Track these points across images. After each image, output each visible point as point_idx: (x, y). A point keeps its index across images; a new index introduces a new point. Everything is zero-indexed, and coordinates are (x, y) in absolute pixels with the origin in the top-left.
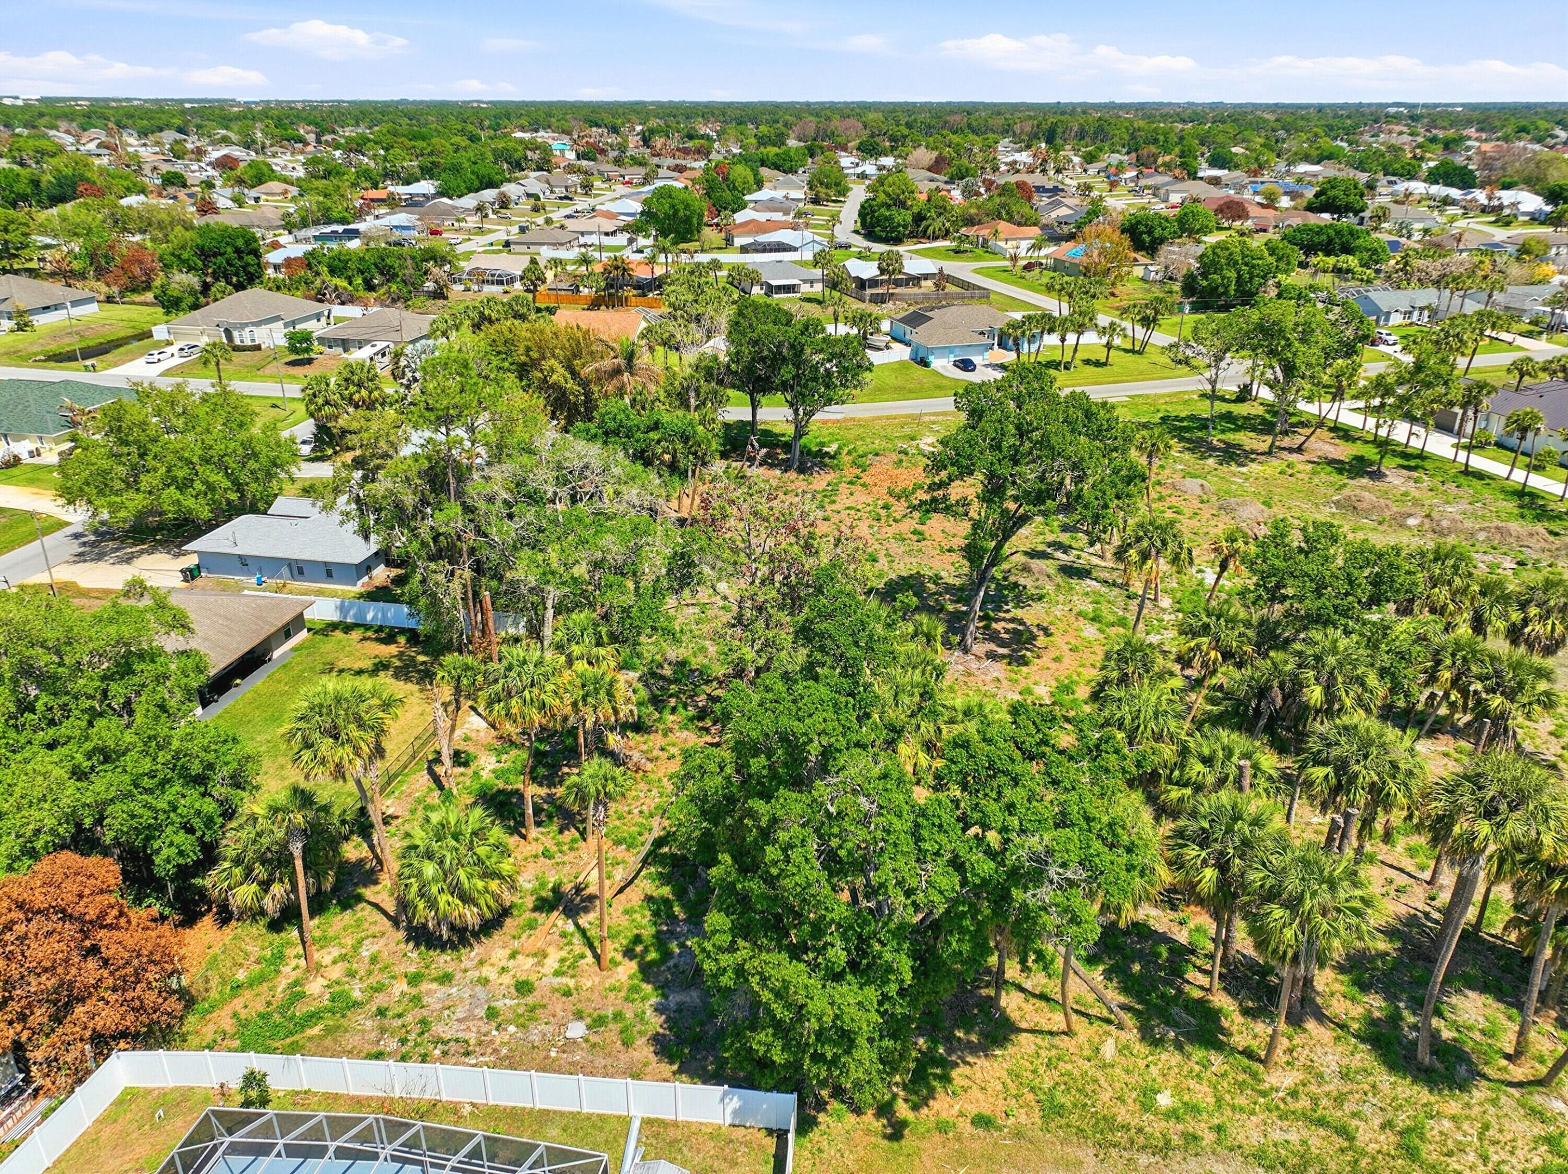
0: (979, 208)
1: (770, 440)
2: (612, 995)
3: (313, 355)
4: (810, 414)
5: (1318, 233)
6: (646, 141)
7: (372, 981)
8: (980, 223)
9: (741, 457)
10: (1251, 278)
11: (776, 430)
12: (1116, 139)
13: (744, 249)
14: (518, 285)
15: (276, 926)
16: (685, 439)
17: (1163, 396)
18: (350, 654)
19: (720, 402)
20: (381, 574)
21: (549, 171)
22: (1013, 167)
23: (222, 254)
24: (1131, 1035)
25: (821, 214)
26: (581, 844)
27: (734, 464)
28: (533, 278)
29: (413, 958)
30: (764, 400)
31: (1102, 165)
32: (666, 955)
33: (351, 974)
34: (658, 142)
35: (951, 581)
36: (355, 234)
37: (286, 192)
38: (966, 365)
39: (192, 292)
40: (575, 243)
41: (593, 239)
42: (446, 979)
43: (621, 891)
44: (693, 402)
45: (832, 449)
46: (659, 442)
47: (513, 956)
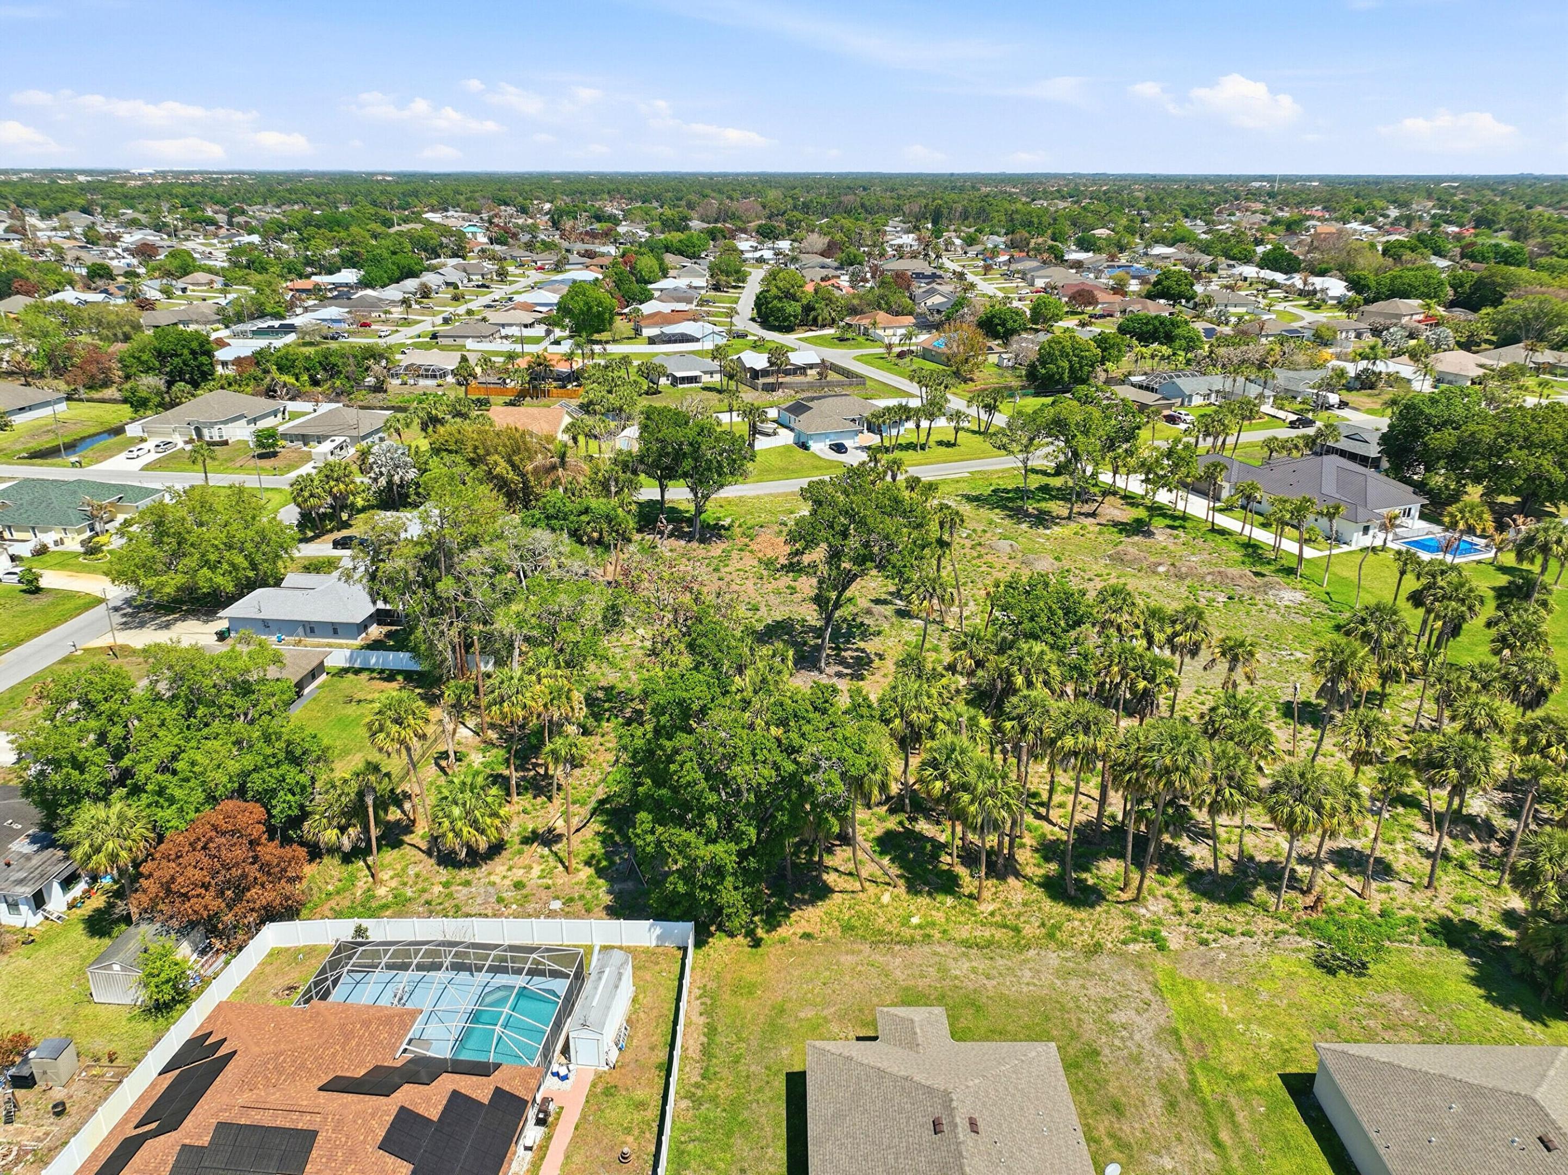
0: (861, 299)
1: (675, 516)
2: (577, 887)
3: (278, 449)
4: (706, 497)
5: (1147, 324)
6: (555, 224)
7: (419, 887)
8: (862, 312)
9: (653, 530)
10: (1081, 367)
11: (682, 507)
12: (995, 221)
13: (652, 341)
14: (450, 379)
15: (347, 859)
16: (609, 519)
17: (996, 472)
18: (362, 689)
19: (636, 487)
20: (375, 631)
21: (464, 258)
22: (900, 252)
23: (177, 355)
24: (902, 890)
25: (721, 303)
26: (549, 804)
27: (647, 537)
28: (464, 375)
29: (444, 874)
30: (671, 483)
31: (979, 248)
32: (612, 863)
33: (405, 884)
34: (568, 224)
35: (813, 623)
36: (291, 328)
37: (212, 282)
38: (839, 448)
39: (159, 393)
40: (497, 335)
41: (514, 331)
42: (467, 883)
43: (578, 830)
44: (613, 489)
45: (726, 522)
46: (588, 523)
47: (510, 869)
